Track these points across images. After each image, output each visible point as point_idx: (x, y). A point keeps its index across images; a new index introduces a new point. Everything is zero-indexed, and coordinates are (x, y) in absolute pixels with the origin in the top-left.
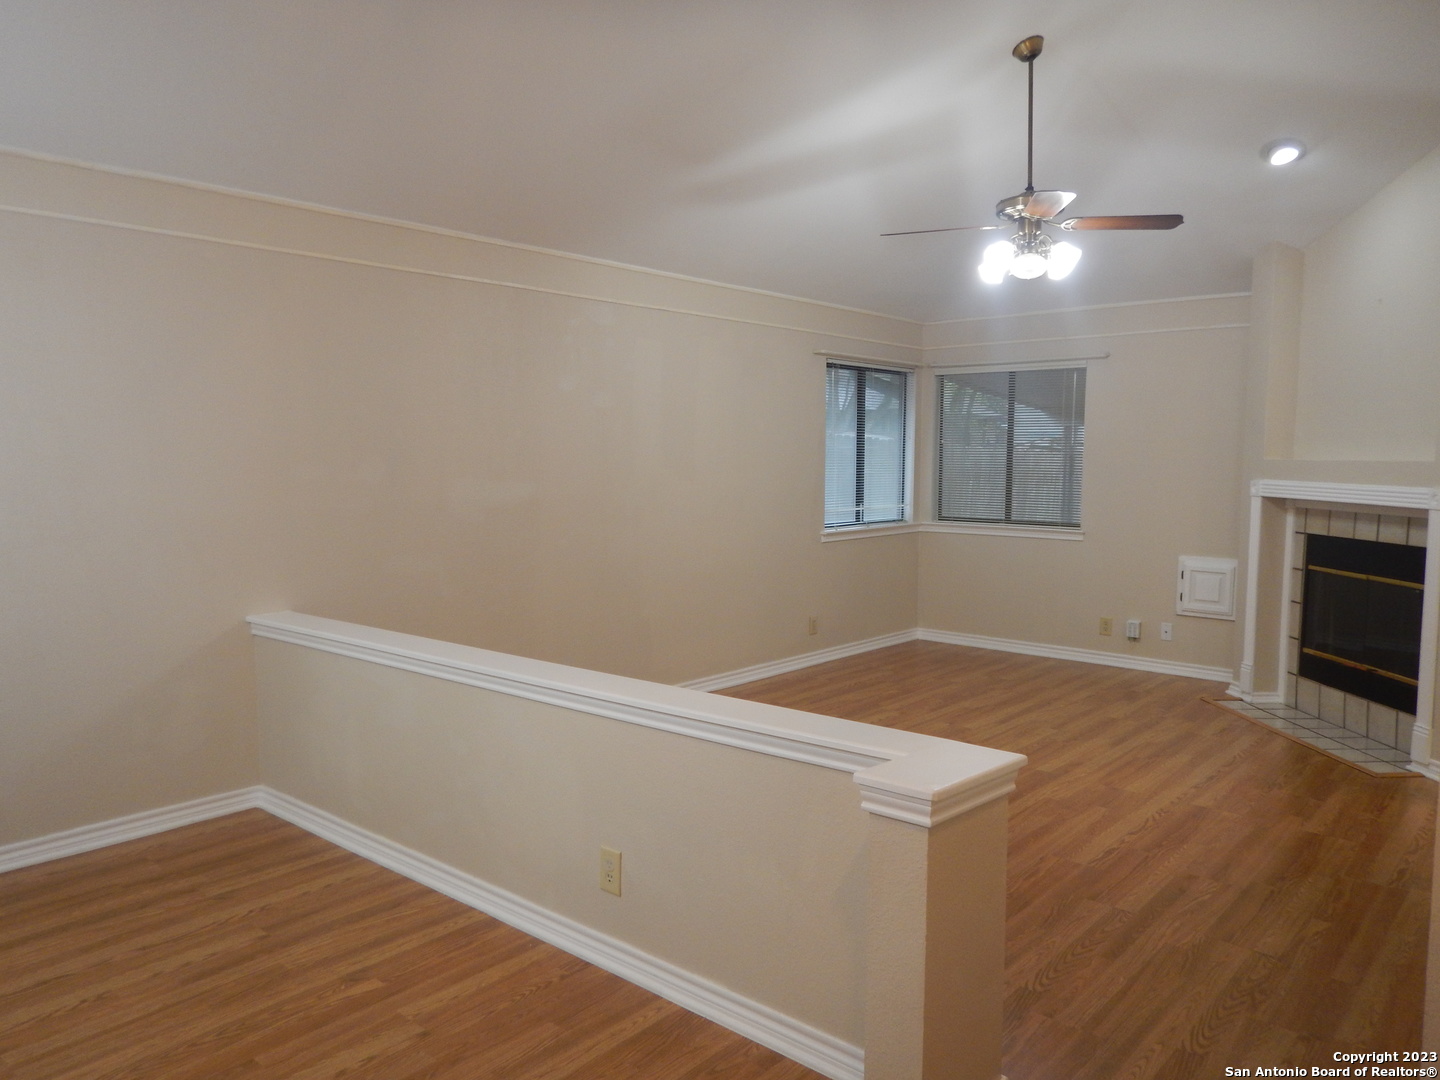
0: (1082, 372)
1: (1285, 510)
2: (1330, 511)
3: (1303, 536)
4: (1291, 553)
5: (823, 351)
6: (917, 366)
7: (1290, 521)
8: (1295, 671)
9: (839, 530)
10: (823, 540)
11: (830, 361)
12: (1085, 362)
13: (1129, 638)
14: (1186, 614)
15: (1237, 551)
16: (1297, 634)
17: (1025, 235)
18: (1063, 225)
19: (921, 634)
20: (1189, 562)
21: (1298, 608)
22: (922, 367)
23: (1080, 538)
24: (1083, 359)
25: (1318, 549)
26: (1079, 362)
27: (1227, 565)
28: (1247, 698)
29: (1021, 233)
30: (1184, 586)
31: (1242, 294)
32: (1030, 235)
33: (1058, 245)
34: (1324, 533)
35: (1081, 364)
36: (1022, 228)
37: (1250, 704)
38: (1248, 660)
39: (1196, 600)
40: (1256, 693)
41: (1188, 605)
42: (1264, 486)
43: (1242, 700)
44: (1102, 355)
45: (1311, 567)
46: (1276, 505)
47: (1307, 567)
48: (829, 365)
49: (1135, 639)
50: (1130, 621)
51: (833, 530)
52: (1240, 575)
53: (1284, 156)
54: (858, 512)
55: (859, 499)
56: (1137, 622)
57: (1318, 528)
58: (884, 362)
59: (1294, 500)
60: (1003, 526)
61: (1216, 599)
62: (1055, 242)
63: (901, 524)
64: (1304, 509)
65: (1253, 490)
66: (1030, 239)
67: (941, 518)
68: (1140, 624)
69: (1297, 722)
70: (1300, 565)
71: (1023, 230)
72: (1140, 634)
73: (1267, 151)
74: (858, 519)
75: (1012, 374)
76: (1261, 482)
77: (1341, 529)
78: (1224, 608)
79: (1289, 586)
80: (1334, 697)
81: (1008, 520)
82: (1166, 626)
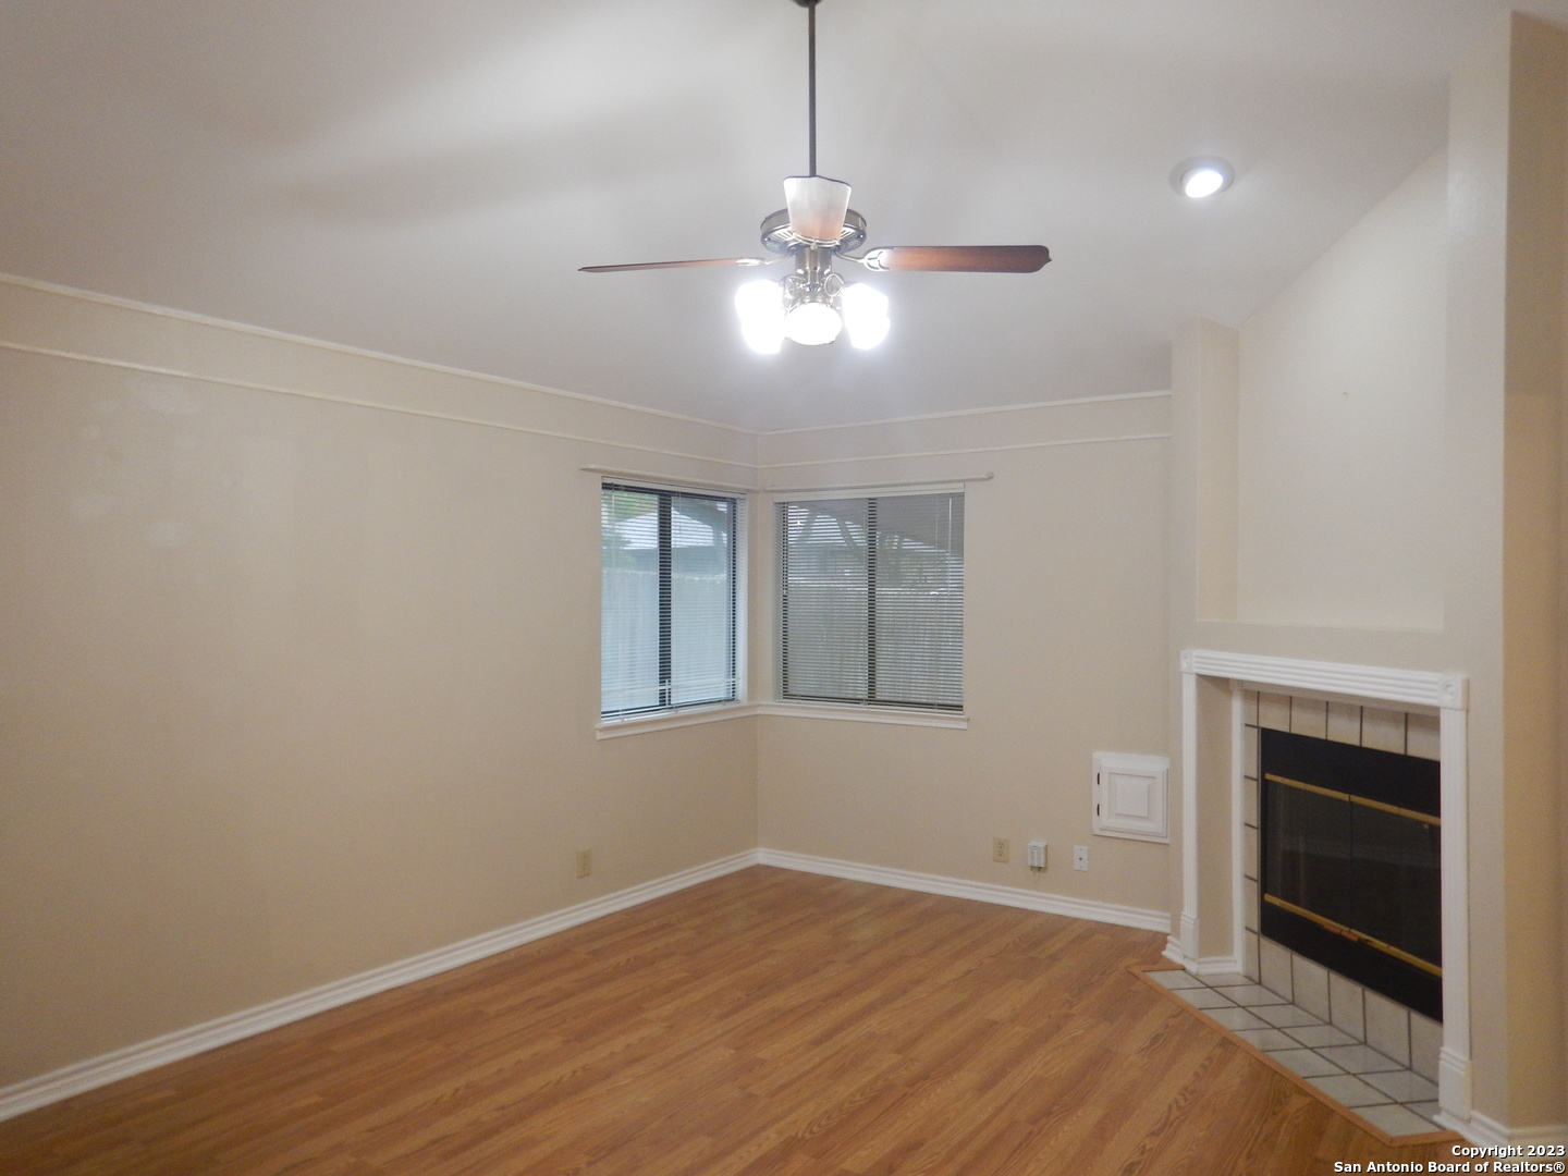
0: (959, 498)
1: (1230, 693)
2: (1290, 699)
3: (1256, 730)
4: (1241, 757)
5: (592, 466)
6: (749, 491)
7: (1237, 708)
8: (1255, 926)
9: (627, 720)
10: (600, 736)
11: (609, 481)
12: (961, 485)
13: (1032, 867)
14: (1107, 834)
15: (1167, 744)
16: (1254, 872)
17: (806, 272)
18: (864, 261)
19: (763, 856)
20: (1107, 761)
21: (1255, 835)
22: (756, 492)
23: (963, 725)
24: (959, 481)
25: (1278, 751)
26: (953, 485)
27: (1156, 765)
28: (1192, 967)
29: (801, 272)
30: (1101, 794)
31: (1161, 393)
32: (813, 274)
33: (853, 287)
34: (1284, 728)
35: (957, 488)
36: (801, 264)
37: (1195, 977)
38: (1190, 911)
39: (1118, 814)
40: (1202, 960)
41: (1107, 822)
42: (1200, 660)
43: (1184, 969)
44: (984, 476)
45: (1269, 777)
46: (1214, 686)
47: (1263, 776)
48: (606, 486)
49: (1040, 868)
50: (1033, 843)
51: (617, 721)
52: (1173, 778)
53: (1204, 184)
54: (662, 694)
55: (665, 673)
56: (1042, 844)
57: (1276, 720)
58: (702, 484)
59: (1241, 682)
60: (863, 707)
61: (1145, 815)
62: (847, 283)
63: (729, 705)
64: (1257, 694)
65: (1184, 665)
66: (813, 279)
67: (787, 695)
68: (1046, 847)
69: (1262, 1013)
70: (1254, 773)
71: (803, 267)
72: (1046, 861)
73: (1178, 177)
74: (663, 702)
75: (872, 502)
76: (1195, 653)
77: (1306, 725)
78: (1155, 826)
79: (1241, 804)
80: (1313, 974)
81: (872, 699)
82: (1081, 851)
